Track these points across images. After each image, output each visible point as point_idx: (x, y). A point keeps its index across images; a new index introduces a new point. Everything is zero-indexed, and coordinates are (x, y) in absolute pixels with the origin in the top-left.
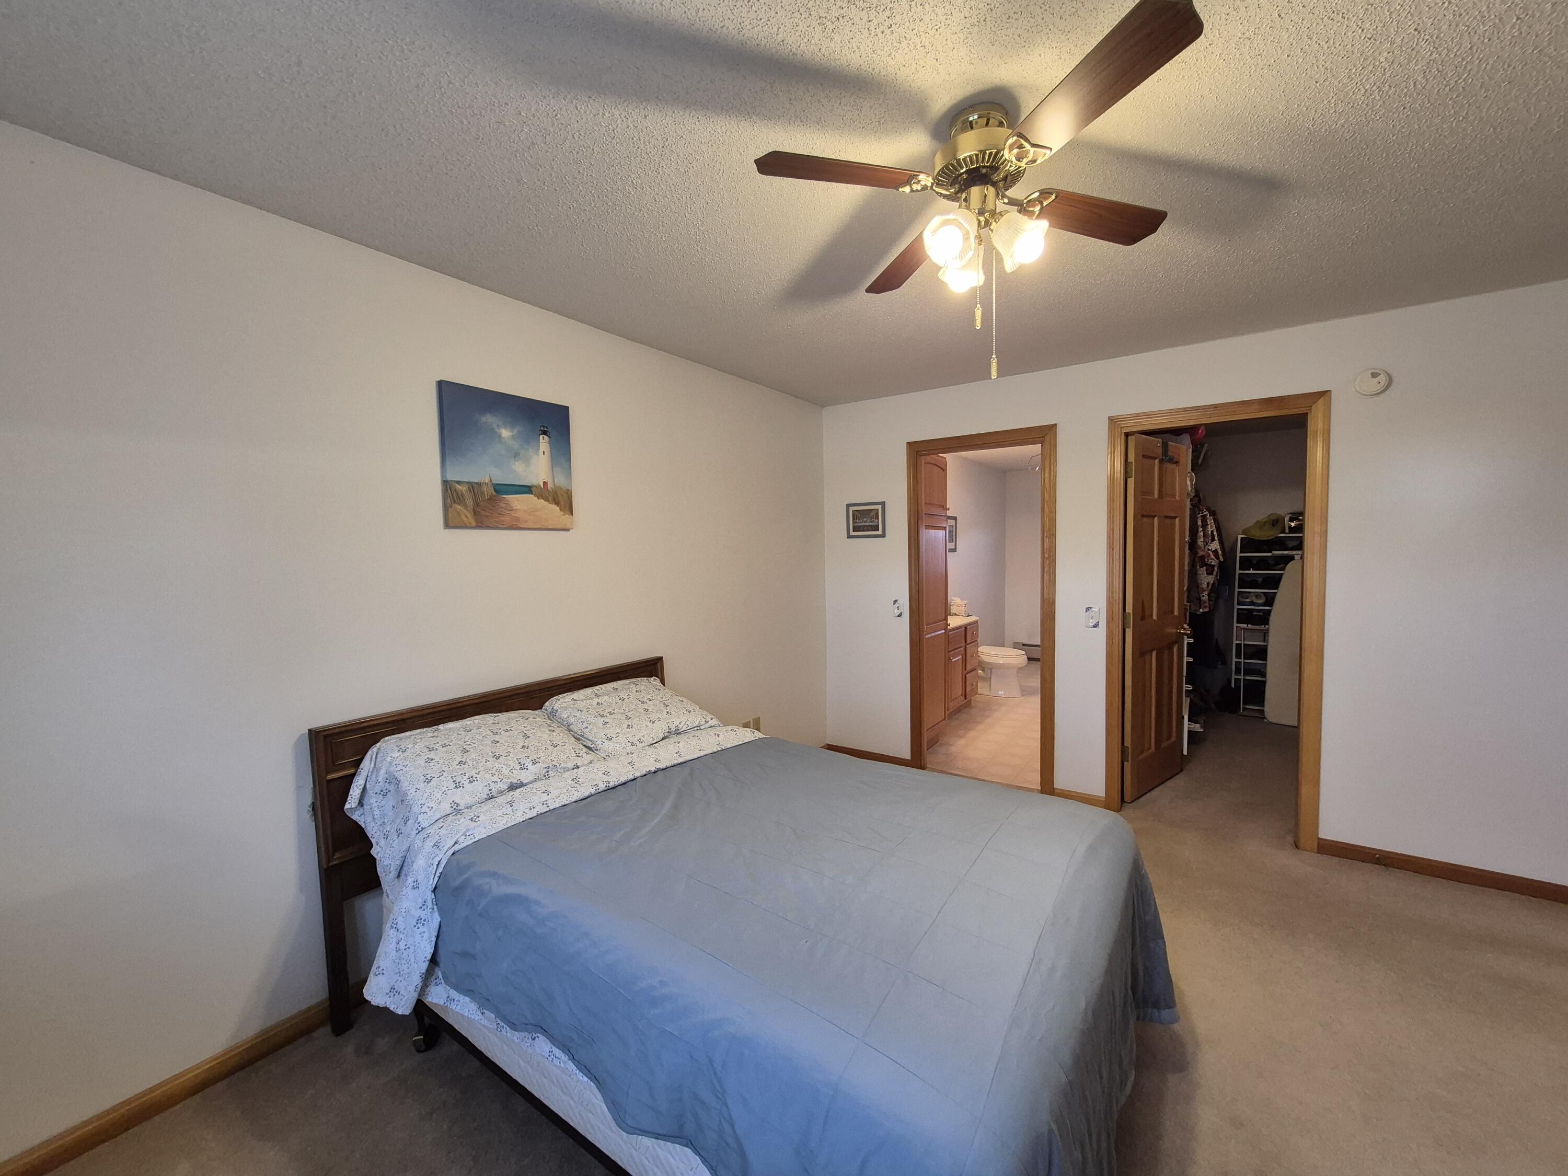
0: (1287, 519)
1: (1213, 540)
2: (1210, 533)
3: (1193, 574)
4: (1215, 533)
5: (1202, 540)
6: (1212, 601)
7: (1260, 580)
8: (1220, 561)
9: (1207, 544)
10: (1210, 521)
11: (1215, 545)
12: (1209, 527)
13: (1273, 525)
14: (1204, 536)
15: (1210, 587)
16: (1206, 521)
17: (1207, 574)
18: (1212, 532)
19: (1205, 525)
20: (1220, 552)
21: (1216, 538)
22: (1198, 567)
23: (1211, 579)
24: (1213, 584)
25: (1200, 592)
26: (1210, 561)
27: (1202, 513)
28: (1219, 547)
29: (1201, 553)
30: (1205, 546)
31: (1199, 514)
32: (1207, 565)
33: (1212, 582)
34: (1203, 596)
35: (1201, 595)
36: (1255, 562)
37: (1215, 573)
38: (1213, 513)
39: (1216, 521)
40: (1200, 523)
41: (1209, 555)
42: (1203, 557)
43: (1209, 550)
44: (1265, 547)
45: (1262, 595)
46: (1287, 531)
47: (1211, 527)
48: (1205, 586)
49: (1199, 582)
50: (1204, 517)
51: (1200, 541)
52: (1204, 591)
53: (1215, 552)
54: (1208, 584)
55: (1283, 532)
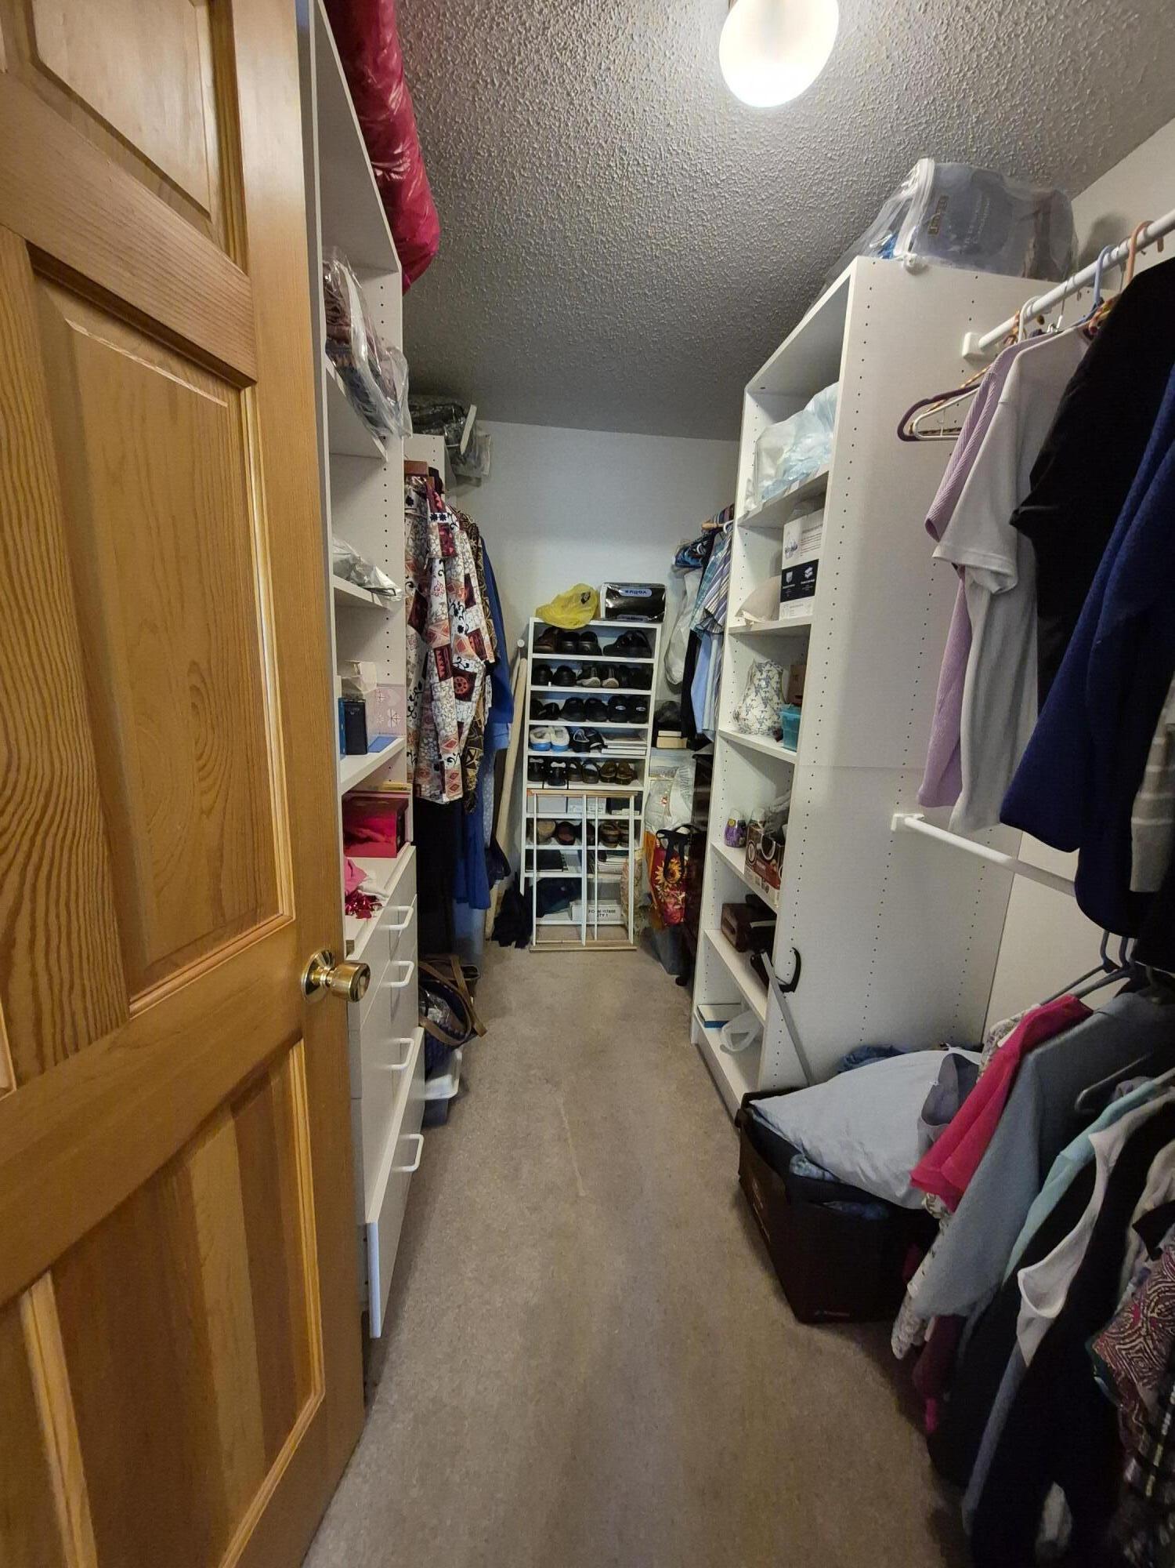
0: (603, 593)
1: (470, 602)
2: (462, 579)
3: (422, 700)
4: (474, 582)
5: (444, 598)
6: (473, 766)
7: (561, 703)
8: (487, 663)
9: (456, 613)
10: (463, 545)
11: (475, 618)
12: (460, 562)
13: (583, 601)
14: (450, 588)
15: (466, 732)
16: (453, 544)
17: (458, 697)
18: (467, 578)
19: (449, 556)
20: (486, 638)
21: (478, 597)
22: (437, 679)
23: (467, 712)
24: (475, 725)
25: (443, 746)
26: (464, 663)
27: (443, 518)
28: (484, 623)
29: (442, 639)
30: (450, 619)
31: (434, 518)
32: (457, 672)
33: (469, 721)
34: (449, 760)
35: (445, 757)
36: (554, 671)
37: (475, 696)
38: (473, 533)
39: (479, 552)
40: (436, 547)
41: (461, 646)
42: (445, 652)
43: (460, 629)
44: (570, 644)
45: (565, 731)
46: (603, 614)
47: (465, 565)
48: (449, 730)
49: (439, 720)
50: (446, 529)
51: (439, 603)
52: (451, 745)
53: (476, 634)
54: (460, 725)
55: (596, 617)
